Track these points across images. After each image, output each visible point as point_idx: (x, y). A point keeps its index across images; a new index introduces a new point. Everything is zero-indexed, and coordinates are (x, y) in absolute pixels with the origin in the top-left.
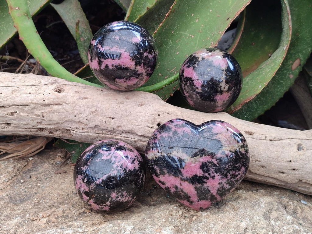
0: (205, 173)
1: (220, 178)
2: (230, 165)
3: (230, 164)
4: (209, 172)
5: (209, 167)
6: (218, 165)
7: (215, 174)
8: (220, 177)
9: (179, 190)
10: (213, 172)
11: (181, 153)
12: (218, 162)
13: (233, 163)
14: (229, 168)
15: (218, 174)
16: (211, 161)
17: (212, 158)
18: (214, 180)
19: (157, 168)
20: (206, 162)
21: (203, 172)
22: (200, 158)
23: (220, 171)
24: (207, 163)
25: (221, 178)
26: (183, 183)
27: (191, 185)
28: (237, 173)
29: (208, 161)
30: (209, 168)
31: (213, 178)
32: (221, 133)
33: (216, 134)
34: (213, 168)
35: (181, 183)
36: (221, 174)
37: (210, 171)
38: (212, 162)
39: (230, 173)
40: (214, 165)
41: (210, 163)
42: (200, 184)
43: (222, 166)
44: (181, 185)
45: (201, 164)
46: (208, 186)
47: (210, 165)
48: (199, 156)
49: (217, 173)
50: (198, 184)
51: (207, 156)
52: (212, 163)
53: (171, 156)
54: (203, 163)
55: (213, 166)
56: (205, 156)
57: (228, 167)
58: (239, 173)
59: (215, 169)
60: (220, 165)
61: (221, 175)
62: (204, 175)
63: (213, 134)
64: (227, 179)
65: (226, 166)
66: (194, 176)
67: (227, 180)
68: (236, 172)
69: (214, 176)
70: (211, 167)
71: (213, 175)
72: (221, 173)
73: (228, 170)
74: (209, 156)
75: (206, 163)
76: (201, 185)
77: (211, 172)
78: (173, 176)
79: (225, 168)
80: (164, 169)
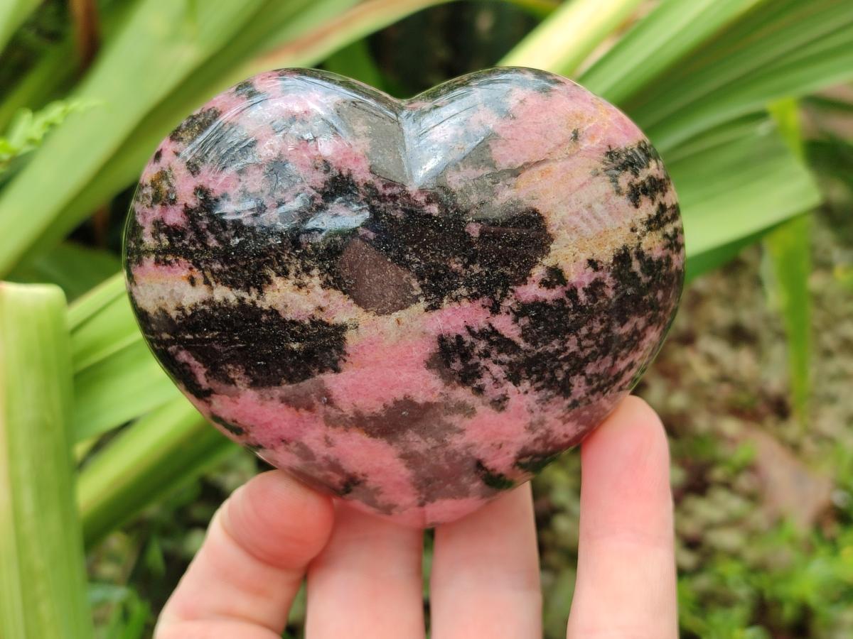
0: (454, 388)
1: (532, 403)
2: (588, 336)
3: (591, 329)
4: (478, 382)
5: (476, 359)
6: (526, 341)
7: (510, 386)
8: (537, 397)
9: (319, 460)
10: (496, 381)
11: (319, 290)
12: (523, 329)
13: (602, 321)
14: (582, 349)
15: (526, 385)
16: (486, 326)
17: (495, 309)
18: (503, 414)
19: (193, 362)
20: (460, 332)
21: (447, 384)
22: (426, 315)
23: (536, 372)
24: (468, 339)
25: (538, 402)
26: (337, 435)
27: (380, 444)
28: (622, 365)
29: (469, 328)
30: (477, 365)
31: (500, 404)
32: (538, 163)
33: (515, 173)
34: (495, 362)
35: (326, 438)
36: (539, 384)
37: (480, 377)
38: (495, 332)
39: (584, 374)
40: (505, 344)
41: (483, 335)
42: (429, 439)
43: (546, 344)
44: (329, 443)
45: (431, 348)
46: (473, 445)
47: (482, 345)
48: (423, 304)
49: (516, 382)
50: (417, 438)
51: (465, 302)
52: (494, 338)
53: (265, 307)
54: (441, 339)
55: (500, 352)
56: (455, 305)
57: (579, 344)
58: (629, 360)
59: (511, 364)
60: (535, 344)
61: (538, 390)
62: (447, 398)
63: (497, 176)
64: (568, 402)
65: (567, 345)
66: (396, 402)
67: (569, 406)
68: (615, 358)
69: (505, 398)
70: (486, 355)
71: (499, 392)
72: (538, 380)
73: (578, 359)
74: (478, 303)
75: (459, 337)
76: (435, 443)
77: (486, 381)
78: (282, 406)
79: (558, 352)
80: (230, 367)
